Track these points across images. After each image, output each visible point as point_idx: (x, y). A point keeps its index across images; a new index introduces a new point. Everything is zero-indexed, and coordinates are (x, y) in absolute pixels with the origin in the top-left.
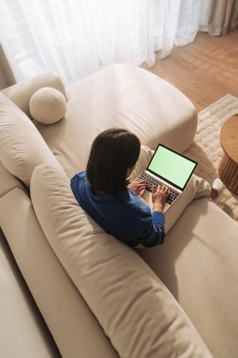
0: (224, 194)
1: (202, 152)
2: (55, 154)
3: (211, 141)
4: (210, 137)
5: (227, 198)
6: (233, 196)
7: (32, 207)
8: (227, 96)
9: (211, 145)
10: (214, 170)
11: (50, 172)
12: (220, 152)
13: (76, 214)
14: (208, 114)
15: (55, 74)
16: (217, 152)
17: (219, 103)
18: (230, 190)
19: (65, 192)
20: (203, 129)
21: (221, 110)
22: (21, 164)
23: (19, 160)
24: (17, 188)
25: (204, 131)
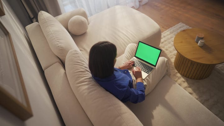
0: (177, 76)
1: (165, 53)
2: (81, 50)
3: (170, 47)
4: (170, 45)
5: (179, 78)
6: (182, 77)
7: (65, 73)
8: (180, 23)
9: (169, 49)
10: (172, 63)
11: (77, 53)
12: (175, 53)
13: (88, 75)
14: (168, 33)
15: (83, 9)
16: (173, 53)
17: (175, 27)
18: (181, 74)
19: (84, 64)
20: (166, 41)
21: (176, 31)
22: (61, 49)
23: (60, 47)
24: (58, 63)
25: (166, 42)
